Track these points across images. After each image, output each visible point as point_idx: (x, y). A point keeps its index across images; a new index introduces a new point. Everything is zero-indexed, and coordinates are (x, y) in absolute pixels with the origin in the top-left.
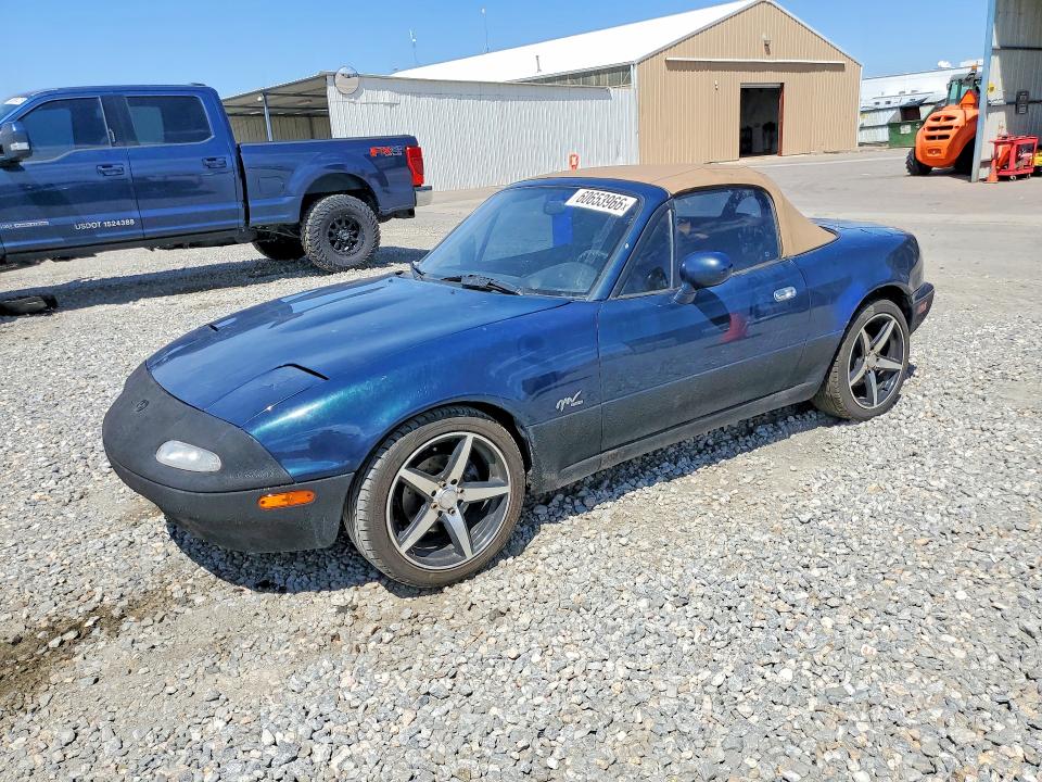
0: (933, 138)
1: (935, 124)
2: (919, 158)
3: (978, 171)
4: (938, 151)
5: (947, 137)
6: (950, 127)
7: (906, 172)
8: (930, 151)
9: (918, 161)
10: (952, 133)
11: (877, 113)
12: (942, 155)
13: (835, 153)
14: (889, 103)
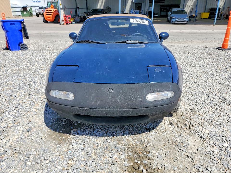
0: (48, 15)
1: (48, 12)
2: (46, 19)
3: (62, 23)
4: (50, 18)
5: (51, 15)
6: (51, 13)
7: (43, 22)
8: (48, 18)
9: (45, 20)
10: (52, 14)
11: (15, 8)
12: (51, 19)
13: (9, 18)
14: (16, 6)
